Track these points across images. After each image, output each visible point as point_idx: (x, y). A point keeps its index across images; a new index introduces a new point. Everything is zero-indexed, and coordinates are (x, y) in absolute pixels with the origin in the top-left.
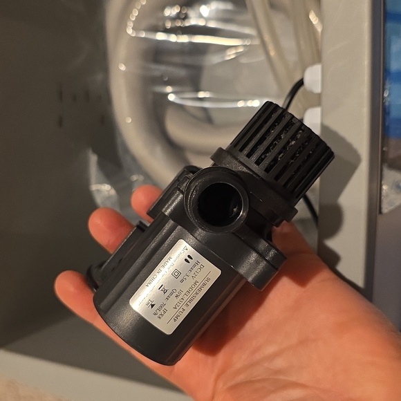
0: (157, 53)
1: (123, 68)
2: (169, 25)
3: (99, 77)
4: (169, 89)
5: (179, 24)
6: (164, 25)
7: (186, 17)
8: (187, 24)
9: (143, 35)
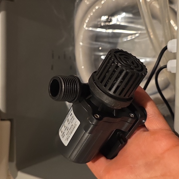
0: (97, 38)
1: (81, 44)
2: (102, 24)
3: (71, 48)
4: (102, 54)
5: (107, 24)
6: (101, 24)
7: (111, 21)
8: (111, 23)
9: (91, 29)
